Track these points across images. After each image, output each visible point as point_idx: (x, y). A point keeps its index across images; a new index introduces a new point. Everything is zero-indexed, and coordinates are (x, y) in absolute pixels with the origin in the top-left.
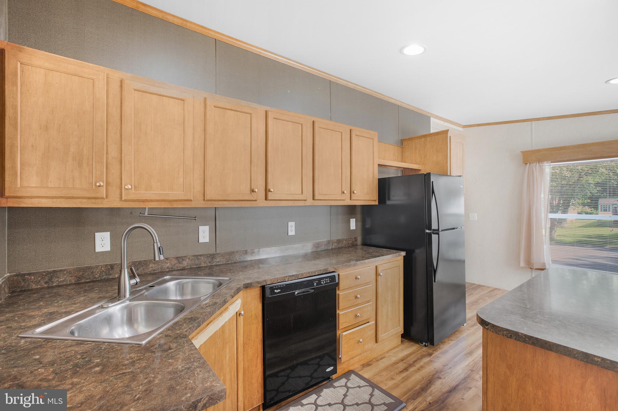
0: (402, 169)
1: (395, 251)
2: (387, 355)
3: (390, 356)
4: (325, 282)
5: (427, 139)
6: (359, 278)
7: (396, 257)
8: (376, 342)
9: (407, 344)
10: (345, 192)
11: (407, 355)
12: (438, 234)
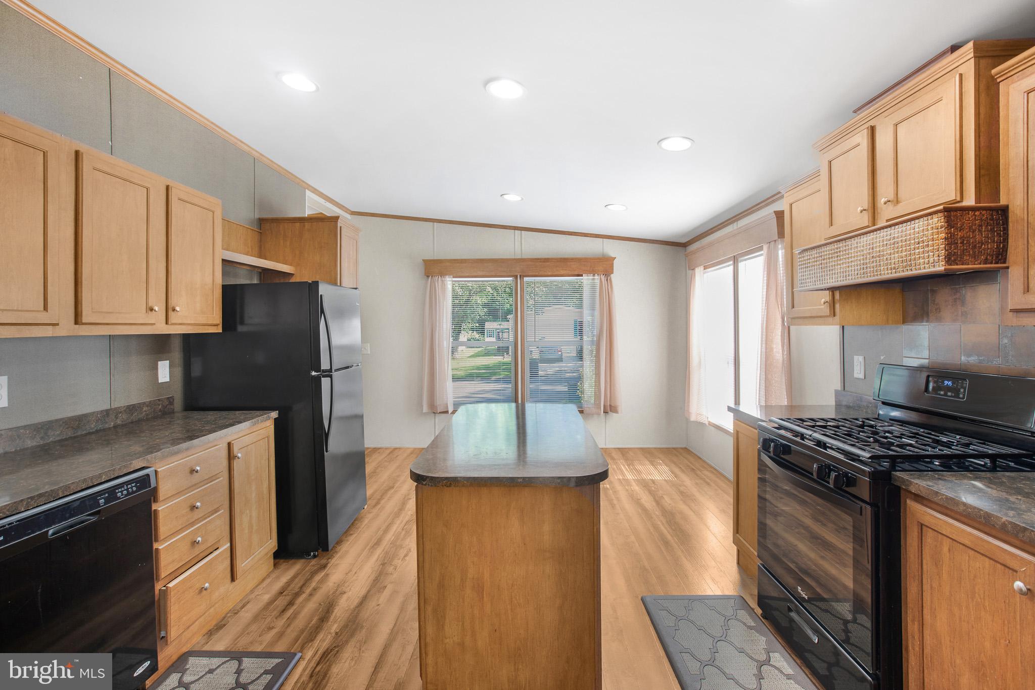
0: (260, 270)
1: (258, 413)
2: (253, 596)
3: (258, 595)
4: (125, 492)
5: (304, 226)
6: (197, 470)
7: (262, 422)
8: (233, 579)
9: (284, 565)
10: (156, 308)
11: (287, 582)
12: (331, 377)
